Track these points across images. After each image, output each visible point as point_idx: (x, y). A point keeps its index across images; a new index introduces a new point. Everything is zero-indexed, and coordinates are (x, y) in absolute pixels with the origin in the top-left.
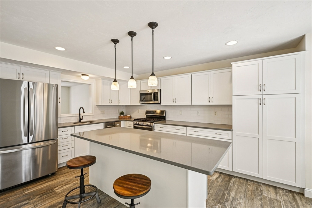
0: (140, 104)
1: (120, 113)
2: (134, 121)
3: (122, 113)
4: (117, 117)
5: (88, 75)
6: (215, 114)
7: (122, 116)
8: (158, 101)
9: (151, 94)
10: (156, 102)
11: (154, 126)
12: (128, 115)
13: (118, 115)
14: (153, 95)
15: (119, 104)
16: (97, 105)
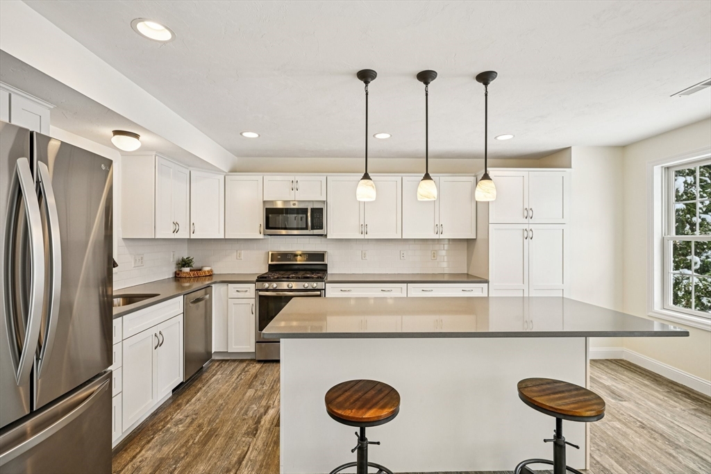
0: (261, 236)
1: (178, 264)
2: (257, 281)
3: (185, 263)
4: (171, 276)
5: (136, 136)
6: (434, 256)
7: (187, 270)
8: (322, 229)
9: (304, 211)
10: (316, 232)
11: (325, 290)
12: (207, 269)
13: (173, 269)
14: (309, 214)
15: (193, 236)
16: (123, 239)
